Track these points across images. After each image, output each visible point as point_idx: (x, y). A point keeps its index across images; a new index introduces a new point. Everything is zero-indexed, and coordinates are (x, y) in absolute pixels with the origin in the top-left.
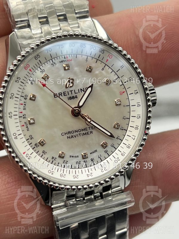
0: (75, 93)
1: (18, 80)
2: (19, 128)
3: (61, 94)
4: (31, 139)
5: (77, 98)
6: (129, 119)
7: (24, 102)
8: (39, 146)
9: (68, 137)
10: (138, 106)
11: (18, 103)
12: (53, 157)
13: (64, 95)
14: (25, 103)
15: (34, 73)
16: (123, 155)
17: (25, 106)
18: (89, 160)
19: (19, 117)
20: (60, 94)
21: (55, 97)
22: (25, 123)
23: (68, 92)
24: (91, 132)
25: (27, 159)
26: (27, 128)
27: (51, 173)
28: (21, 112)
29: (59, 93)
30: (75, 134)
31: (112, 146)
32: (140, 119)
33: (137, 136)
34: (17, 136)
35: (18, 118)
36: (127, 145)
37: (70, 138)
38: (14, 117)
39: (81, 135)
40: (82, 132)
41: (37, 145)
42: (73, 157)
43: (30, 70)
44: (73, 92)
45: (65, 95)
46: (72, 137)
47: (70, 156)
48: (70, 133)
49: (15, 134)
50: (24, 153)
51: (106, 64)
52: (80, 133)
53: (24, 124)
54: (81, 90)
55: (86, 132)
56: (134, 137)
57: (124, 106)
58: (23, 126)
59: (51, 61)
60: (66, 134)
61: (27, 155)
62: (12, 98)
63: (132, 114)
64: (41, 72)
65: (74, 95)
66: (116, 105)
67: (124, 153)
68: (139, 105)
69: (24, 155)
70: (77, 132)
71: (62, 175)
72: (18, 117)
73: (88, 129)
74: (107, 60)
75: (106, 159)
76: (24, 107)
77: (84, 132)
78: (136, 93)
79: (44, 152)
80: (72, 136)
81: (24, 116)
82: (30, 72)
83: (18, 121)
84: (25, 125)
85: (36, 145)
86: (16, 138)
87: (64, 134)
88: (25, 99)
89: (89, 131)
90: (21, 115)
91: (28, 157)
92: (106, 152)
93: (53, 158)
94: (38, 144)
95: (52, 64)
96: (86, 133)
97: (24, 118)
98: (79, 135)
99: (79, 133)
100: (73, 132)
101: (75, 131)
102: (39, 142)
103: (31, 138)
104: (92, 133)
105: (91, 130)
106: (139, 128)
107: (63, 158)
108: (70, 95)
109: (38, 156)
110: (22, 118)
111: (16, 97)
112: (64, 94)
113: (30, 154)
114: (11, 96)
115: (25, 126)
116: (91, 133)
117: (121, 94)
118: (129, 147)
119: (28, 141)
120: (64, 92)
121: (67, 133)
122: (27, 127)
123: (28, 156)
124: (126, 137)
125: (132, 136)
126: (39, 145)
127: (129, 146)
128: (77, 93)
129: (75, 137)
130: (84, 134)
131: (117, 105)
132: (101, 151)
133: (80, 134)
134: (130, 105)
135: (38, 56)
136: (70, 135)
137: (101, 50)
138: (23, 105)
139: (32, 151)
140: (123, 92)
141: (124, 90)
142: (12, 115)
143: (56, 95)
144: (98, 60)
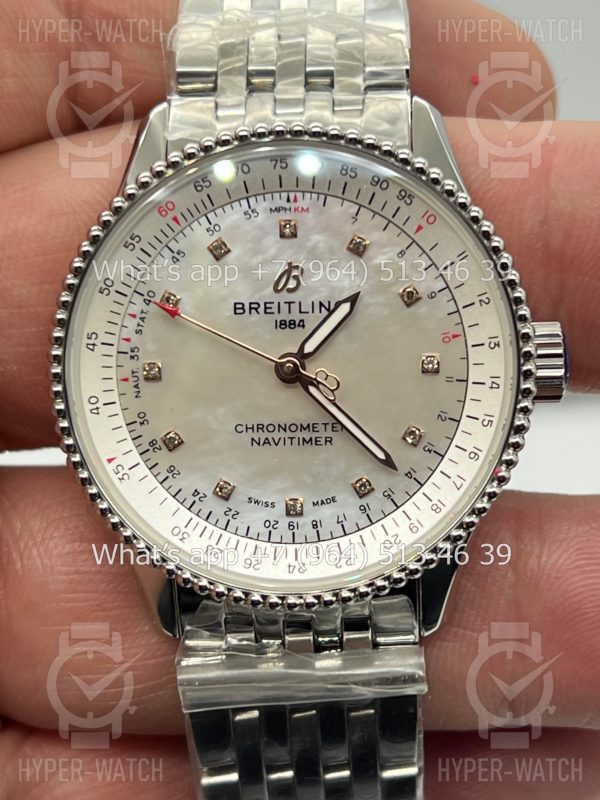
0: (300, 312)
1: (134, 242)
2: (112, 384)
3: (256, 306)
4: (142, 424)
5: (303, 326)
6: (459, 422)
7: (142, 312)
8: (160, 449)
9: (253, 439)
10: (492, 388)
11: (121, 310)
12: (196, 491)
13: (266, 312)
14: (144, 315)
15: (187, 231)
16: (415, 530)
17: (141, 323)
18: (305, 522)
19: (119, 352)
20: (254, 307)
21: (236, 313)
22: (133, 372)
23: (279, 303)
24: (329, 440)
25: (115, 478)
26: (136, 390)
28: (128, 340)
29: (251, 304)
30: (276, 436)
31: (386, 494)
32: (491, 430)
33: (469, 480)
34: (99, 405)
35: (114, 353)
36: (435, 501)
37: (259, 444)
38: (100, 349)
39: (295, 441)
40: (299, 435)
41: (157, 446)
42: (257, 502)
43: (175, 219)
44: (295, 308)
45: (268, 311)
46: (267, 441)
47: (250, 499)
48: (262, 429)
49: (93, 400)
50: (110, 461)
51: (414, 241)
52: (292, 434)
53: (129, 375)
54: (321, 304)
55: (314, 435)
56: (459, 482)
57: (449, 379)
58: (126, 380)
59: (244, 202)
60: (250, 430)
61: (120, 468)
62: (106, 292)
63: (470, 408)
64: (208, 230)
65: (296, 316)
66: (423, 372)
67: (417, 524)
68: (494, 386)
69: (110, 467)
70: (285, 430)
72: (113, 351)
73: (321, 427)
74: (420, 228)
75: (359, 530)
76: (139, 325)
77: (307, 435)
78: (492, 345)
79: (171, 469)
80: (267, 439)
81: (132, 351)
82: (173, 224)
83: (112, 362)
84: (131, 379)
85: (152, 443)
86: (96, 411)
87: (244, 429)
88: (148, 302)
89: (323, 434)
90: (126, 347)
91: (120, 475)
92: (363, 509)
93: (196, 493)
94: (160, 443)
95: (245, 213)
96: (311, 439)
97: (132, 357)
98: (288, 441)
99: (289, 434)
100: (271, 428)
101: (279, 426)
102: (162, 439)
103: (141, 421)
104: (330, 442)
105: (329, 433)
106: (482, 455)
107: (226, 498)
108: (285, 316)
109: (151, 476)
110: (128, 356)
111: (117, 292)
112: (266, 308)
113: (127, 467)
115: (131, 383)
116: (326, 441)
117: (447, 340)
118: (438, 510)
119: (132, 427)
120: (266, 303)
121: (253, 428)
122: (136, 386)
123: (122, 473)
124: (437, 477)
125: (454, 478)
126: (163, 447)
127: (440, 505)
128: (307, 313)
129: (276, 445)
130: (304, 440)
131: (425, 371)
132: (349, 504)
133: (292, 438)
134: (467, 381)
135: (204, 182)
136: (263, 436)
137: (403, 193)
138: (138, 320)
139: (139, 459)
140: (455, 336)
141: (458, 330)
142: (98, 342)
143: (241, 306)
144: (390, 221)
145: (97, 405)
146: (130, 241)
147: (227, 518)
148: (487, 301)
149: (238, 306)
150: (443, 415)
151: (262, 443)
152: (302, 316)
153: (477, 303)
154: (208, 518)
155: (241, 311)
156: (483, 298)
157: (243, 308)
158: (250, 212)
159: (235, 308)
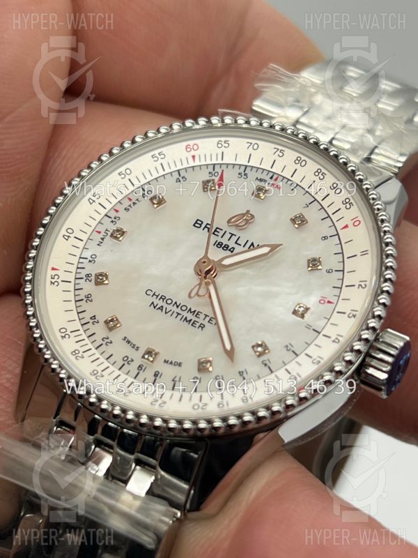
0: (236, 243)
1: (159, 157)
2: (89, 230)
3: (210, 227)
4: (90, 261)
5: (232, 251)
6: (298, 355)
7: (137, 200)
8: (90, 281)
9: (153, 303)
10: (333, 341)
12: (94, 316)
13: (214, 233)
14: (137, 202)
15: (197, 168)
17: (132, 205)
19: (106, 215)
20: (208, 227)
21: (194, 225)
22: (107, 230)
23: (226, 232)
24: (202, 326)
25: (49, 279)
26: (101, 241)
27: (63, 335)
28: (117, 211)
29: (207, 224)
30: (169, 307)
31: (217, 378)
37: (155, 307)
38: (96, 206)
39: (180, 317)
40: (185, 314)
41: (90, 279)
42: (128, 342)
43: (194, 157)
44: (234, 239)
45: (216, 233)
47: (125, 338)
48: (163, 299)
49: (70, 231)
50: (53, 269)
51: (338, 234)
52: (180, 312)
53: (103, 231)
54: (252, 244)
55: (194, 318)
57: (308, 326)
58: (99, 232)
59: (243, 168)
60: (155, 297)
61: (56, 277)
62: (123, 176)
63: (311, 349)
64: (210, 173)
65: (231, 244)
66: (294, 312)
67: (225, 403)
68: (336, 341)
69: (50, 273)
70: (177, 307)
71: (77, 352)
72: (103, 212)
73: (202, 316)
74: (346, 226)
76: (130, 206)
77: (190, 316)
78: (351, 315)
79: (88, 296)
80: (162, 307)
81: (115, 218)
82: (190, 159)
83: (98, 218)
84: (102, 234)
85: (88, 275)
86: (67, 238)
87: (152, 294)
89: (200, 321)
90: (113, 214)
91: (53, 281)
93: (93, 318)
94: (93, 278)
95: (239, 174)
96: (190, 320)
97: (112, 221)
98: (175, 314)
99: (179, 310)
100: (169, 302)
101: (176, 303)
102: (95, 274)
103: (91, 259)
104: (202, 328)
105: (205, 322)
106: (299, 379)
107: (111, 329)
108: (225, 241)
109: (72, 294)
110: (110, 220)
111: (129, 180)
112: (215, 231)
113: (61, 279)
114: (124, 172)
115: (101, 236)
116: (200, 326)
117: (322, 302)
118: (245, 401)
119: (82, 260)
120: (217, 228)
121: (157, 296)
122: (103, 239)
123: (56, 280)
126: (93, 281)
128: (240, 245)
129: (166, 313)
130: (186, 318)
133: (178, 314)
134: (320, 332)
136: (160, 303)
137: (347, 201)
138: (131, 203)
139: (72, 279)
140: (329, 302)
141: (334, 300)
142: (97, 201)
143: (200, 223)
144: (329, 216)
145: (70, 235)
146: (157, 155)
147: (102, 342)
148: (364, 286)
149: (198, 222)
150: (290, 347)
151: (158, 307)
152: (235, 246)
153: (357, 286)
154: (90, 336)
155: (199, 226)
156: (363, 284)
157: (201, 225)
158: (243, 174)
159: (196, 223)
